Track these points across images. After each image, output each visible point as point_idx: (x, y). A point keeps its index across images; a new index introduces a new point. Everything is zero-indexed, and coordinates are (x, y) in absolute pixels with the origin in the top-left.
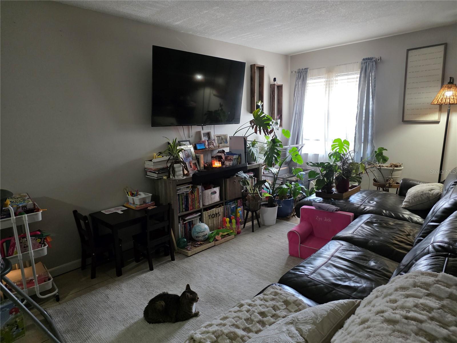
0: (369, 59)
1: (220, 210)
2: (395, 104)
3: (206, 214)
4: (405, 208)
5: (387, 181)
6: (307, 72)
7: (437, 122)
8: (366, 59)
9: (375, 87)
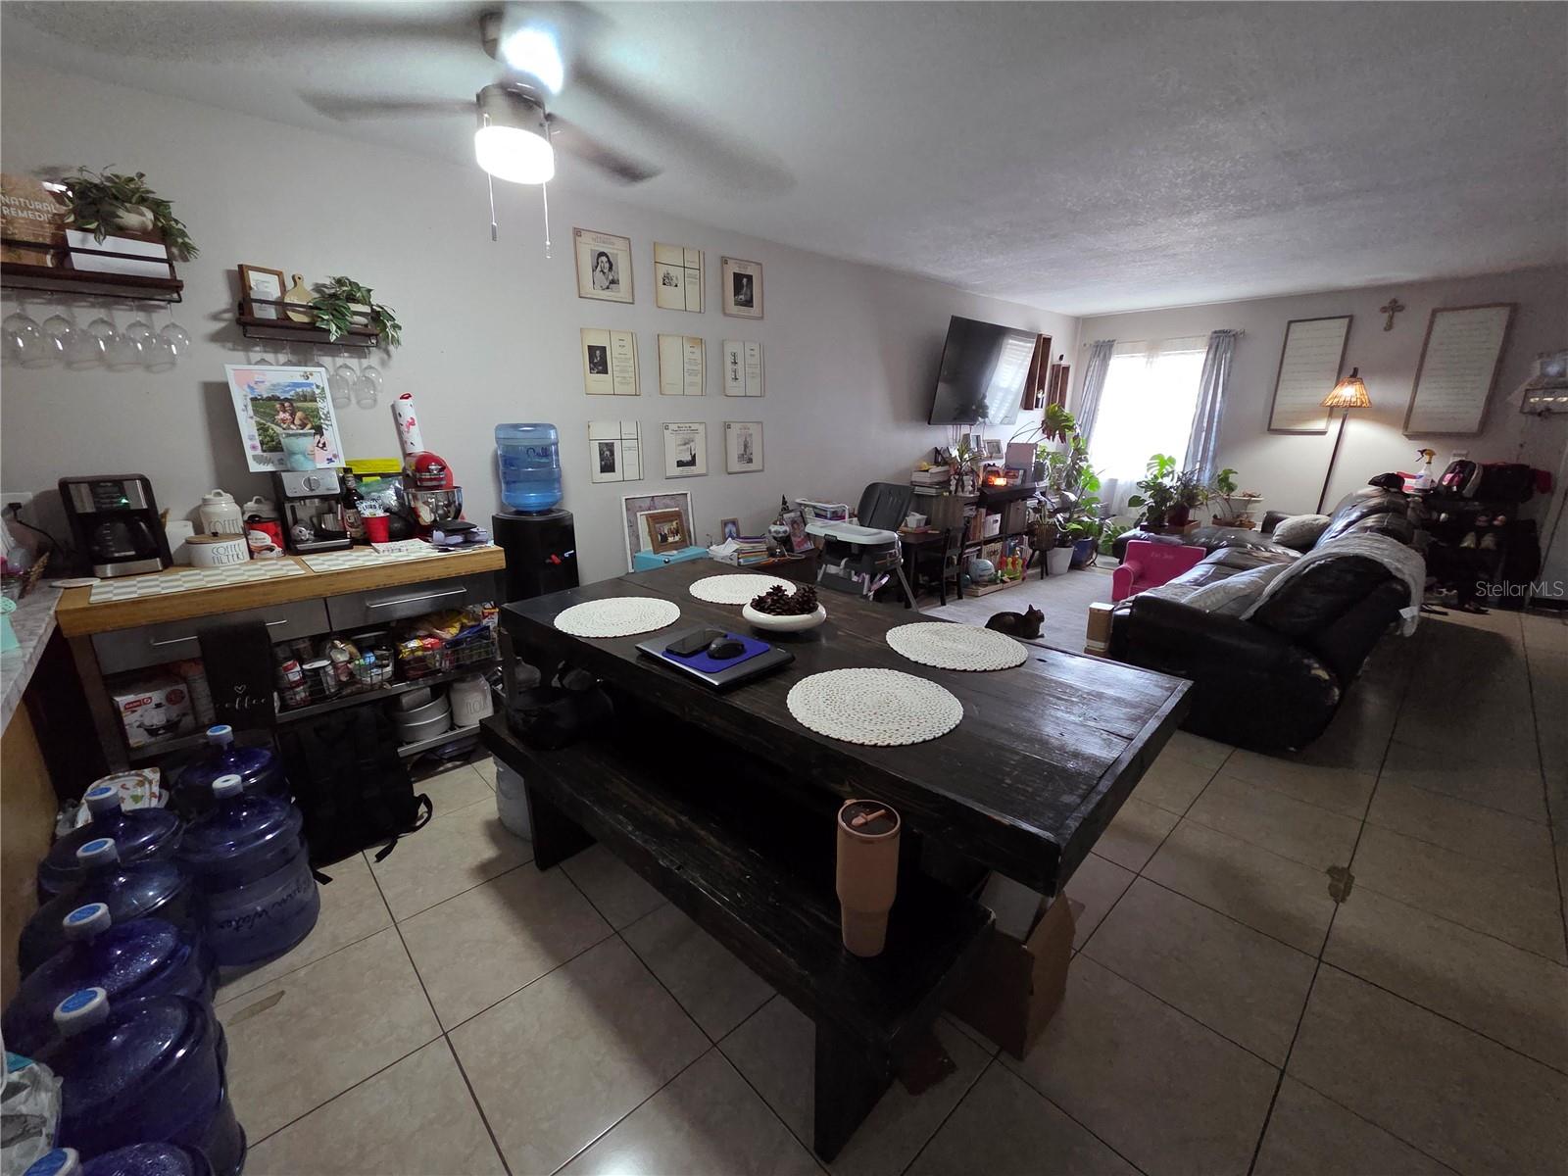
0: (1224, 332)
1: (998, 546)
2: (1258, 405)
3: (986, 549)
4: (1278, 543)
5: (1238, 516)
6: (1112, 346)
7: (1323, 433)
8: (1220, 332)
9: (1229, 375)
